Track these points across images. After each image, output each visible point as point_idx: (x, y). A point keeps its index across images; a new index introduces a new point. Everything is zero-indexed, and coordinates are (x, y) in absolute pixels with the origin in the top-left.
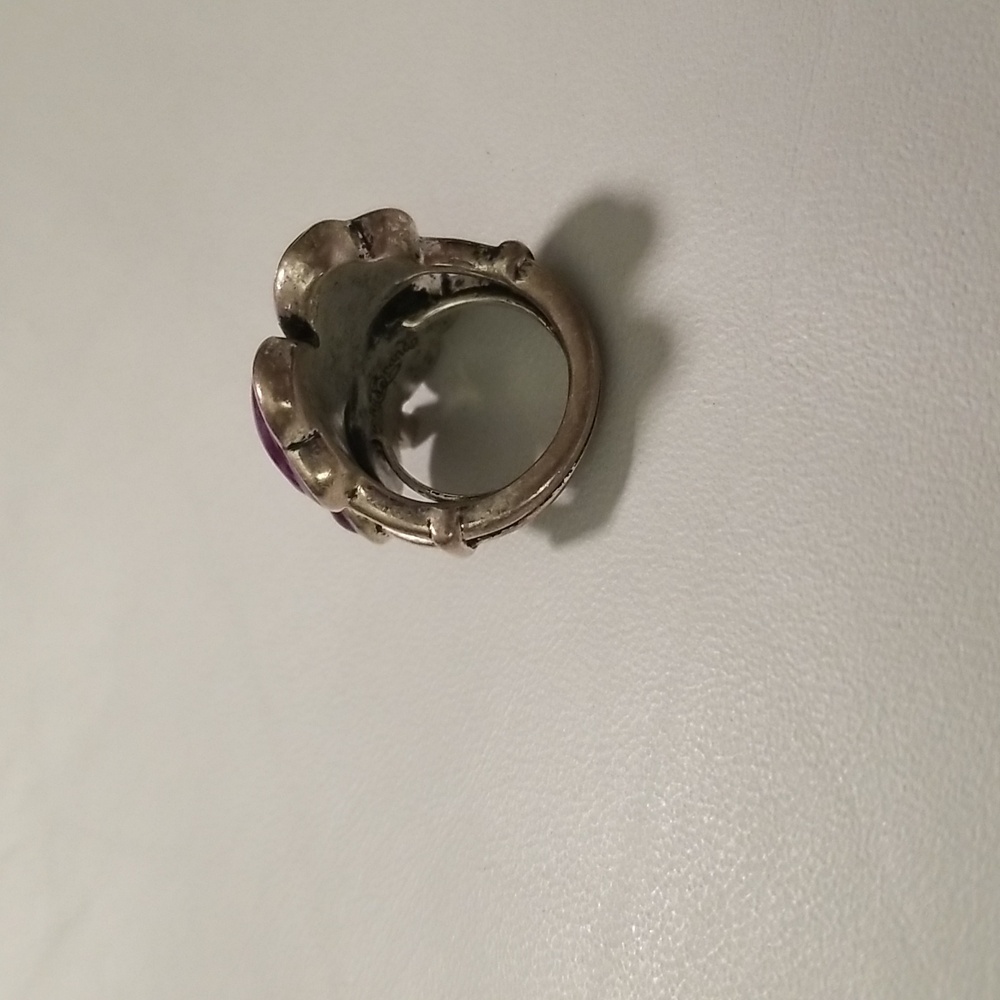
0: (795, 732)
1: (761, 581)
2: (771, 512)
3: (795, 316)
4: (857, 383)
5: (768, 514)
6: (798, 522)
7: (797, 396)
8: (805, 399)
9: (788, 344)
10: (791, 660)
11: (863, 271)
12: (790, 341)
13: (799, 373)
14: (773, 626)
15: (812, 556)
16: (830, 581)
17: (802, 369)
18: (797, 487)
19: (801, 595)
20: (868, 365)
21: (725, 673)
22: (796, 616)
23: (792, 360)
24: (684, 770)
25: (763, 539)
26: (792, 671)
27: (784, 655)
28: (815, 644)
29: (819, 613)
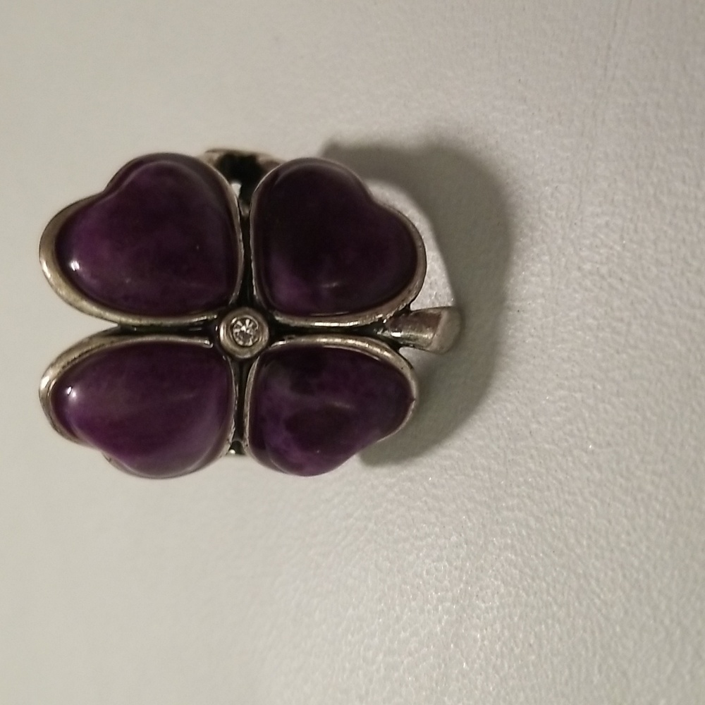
0: (600, 666)
1: (566, 502)
2: (579, 430)
3: (607, 224)
4: (678, 302)
5: (576, 432)
6: (609, 444)
7: (609, 310)
8: (618, 314)
9: (600, 254)
10: (598, 590)
11: (684, 182)
12: (602, 251)
13: (611, 286)
14: (578, 551)
15: (622, 481)
16: (642, 510)
17: (614, 281)
18: (608, 407)
19: (610, 522)
20: (688, 282)
21: (524, 594)
22: (602, 542)
23: (604, 270)
24: (476, 688)
25: (570, 459)
26: (597, 601)
27: (589, 584)
28: (624, 576)
29: (629, 544)
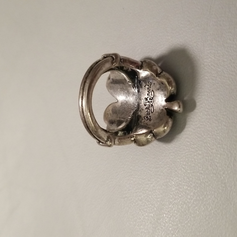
0: (210, 165)
1: (201, 125)
2: (204, 106)
3: (211, 52)
4: (229, 71)
5: (203, 106)
6: (211, 109)
7: (211, 74)
8: (213, 75)
9: (209, 60)
10: (209, 146)
11: (230, 40)
12: (209, 59)
13: (211, 68)
14: (204, 137)
15: (215, 118)
16: (220, 125)
17: (212, 67)
18: (211, 99)
19: (212, 128)
20: (231, 66)
21: (191, 149)
22: (210, 134)
23: (210, 64)
24: (179, 174)
25: (202, 113)
26: (209, 149)
27: (207, 144)
28: (216, 142)
29: (217, 133)
